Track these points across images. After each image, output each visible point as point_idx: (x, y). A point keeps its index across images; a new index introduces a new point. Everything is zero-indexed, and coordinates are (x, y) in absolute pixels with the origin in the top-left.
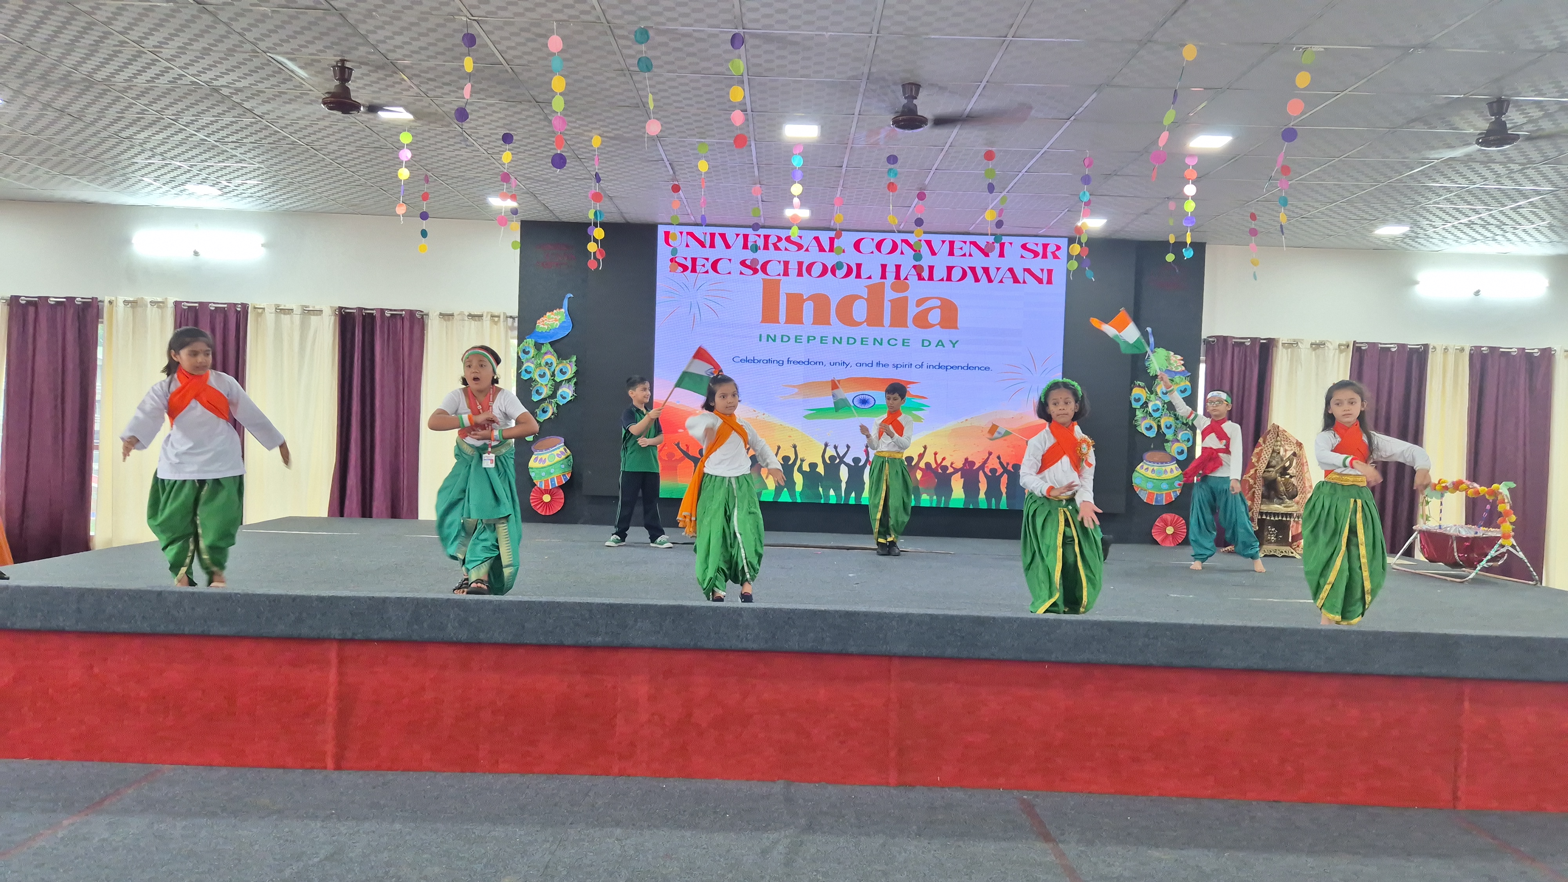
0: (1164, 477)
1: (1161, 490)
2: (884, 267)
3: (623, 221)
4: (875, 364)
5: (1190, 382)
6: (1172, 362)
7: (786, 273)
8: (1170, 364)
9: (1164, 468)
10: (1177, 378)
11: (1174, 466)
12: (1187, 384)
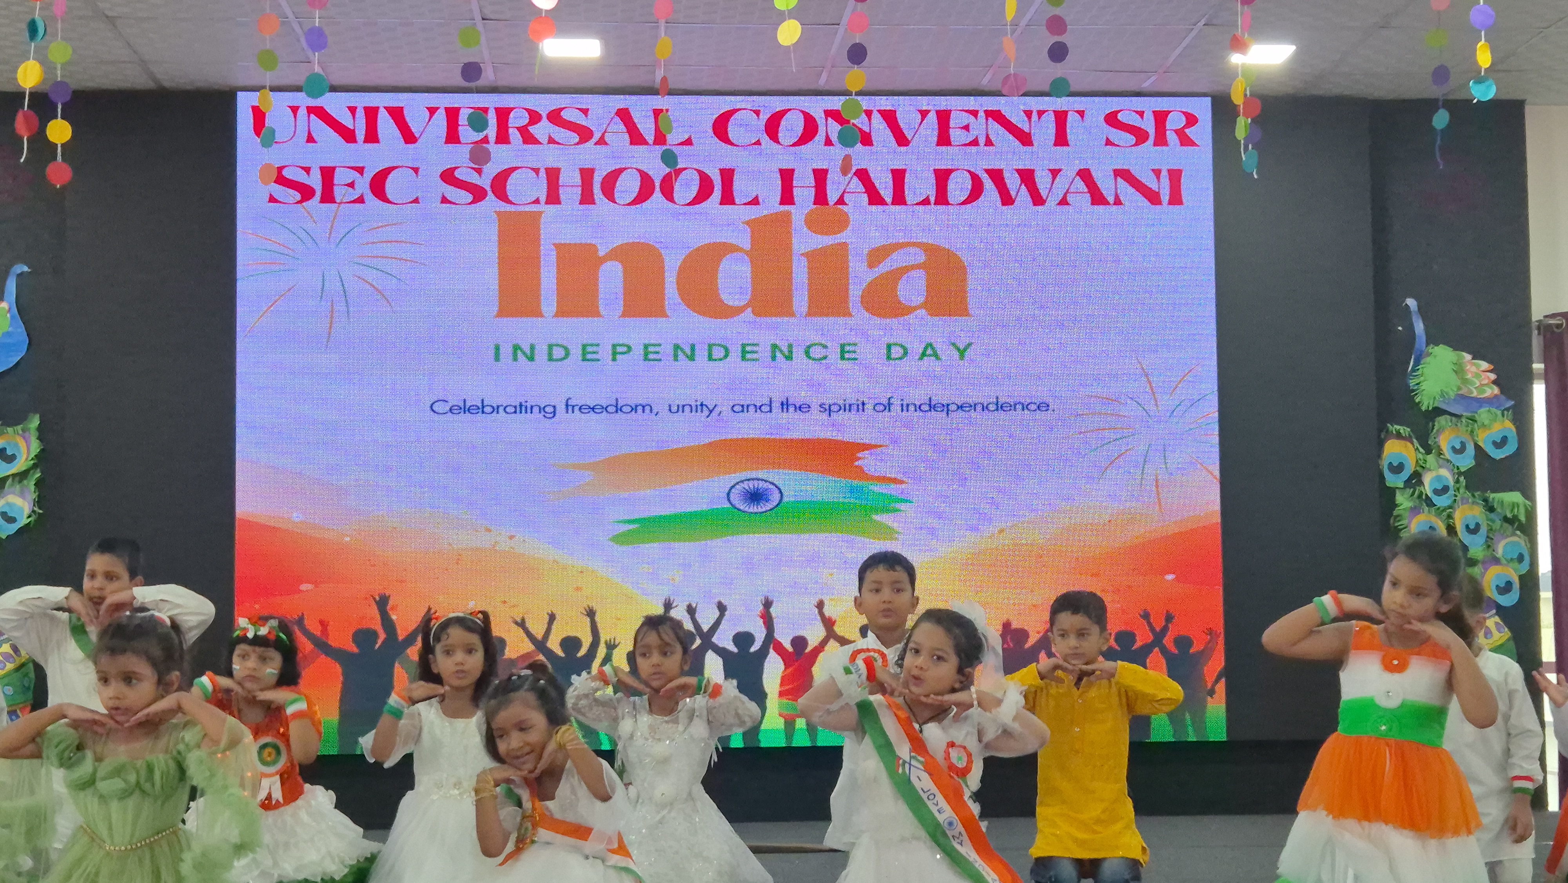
2: (787, 176)
3: (150, 85)
4: (776, 405)
5: (1514, 421)
6: (1469, 376)
7: (553, 198)
8: (1465, 381)
12: (1507, 426)
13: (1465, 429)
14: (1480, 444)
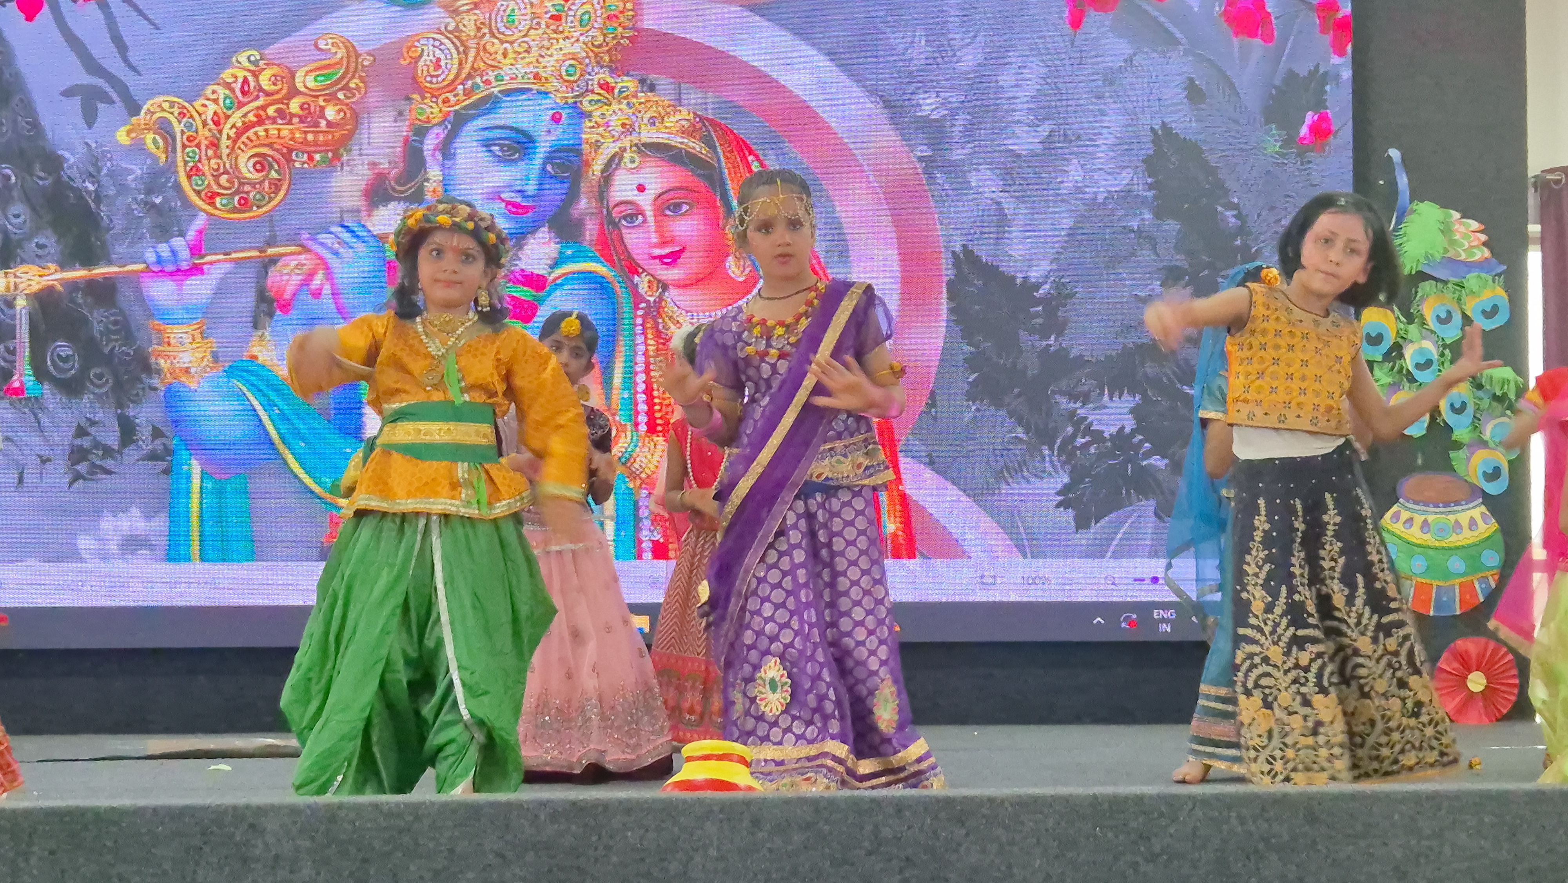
0: (1455, 540)
1: (1447, 574)
5: (1506, 288)
6: (1457, 237)
8: (1453, 242)
9: (1452, 518)
10: (1472, 280)
11: (1478, 511)
12: (1497, 293)
13: (1450, 295)
14: (1469, 313)
